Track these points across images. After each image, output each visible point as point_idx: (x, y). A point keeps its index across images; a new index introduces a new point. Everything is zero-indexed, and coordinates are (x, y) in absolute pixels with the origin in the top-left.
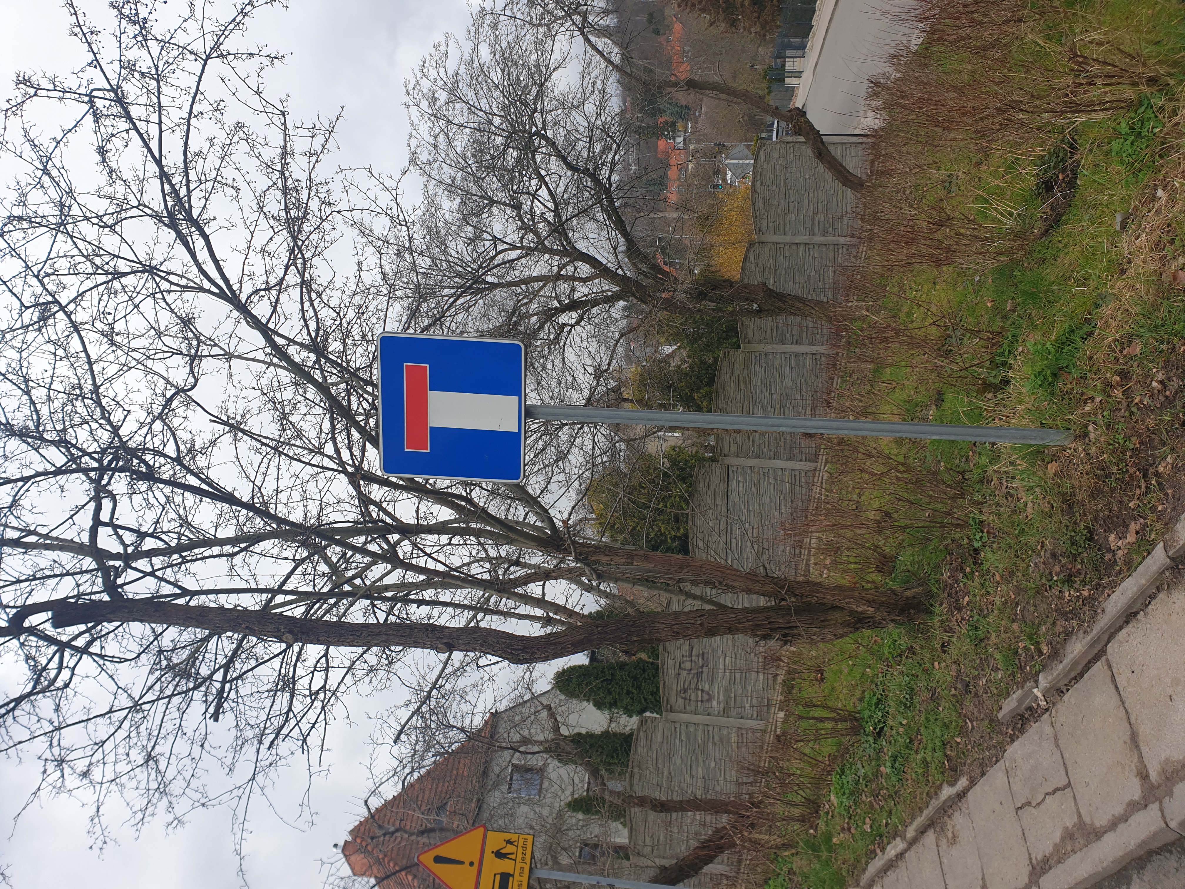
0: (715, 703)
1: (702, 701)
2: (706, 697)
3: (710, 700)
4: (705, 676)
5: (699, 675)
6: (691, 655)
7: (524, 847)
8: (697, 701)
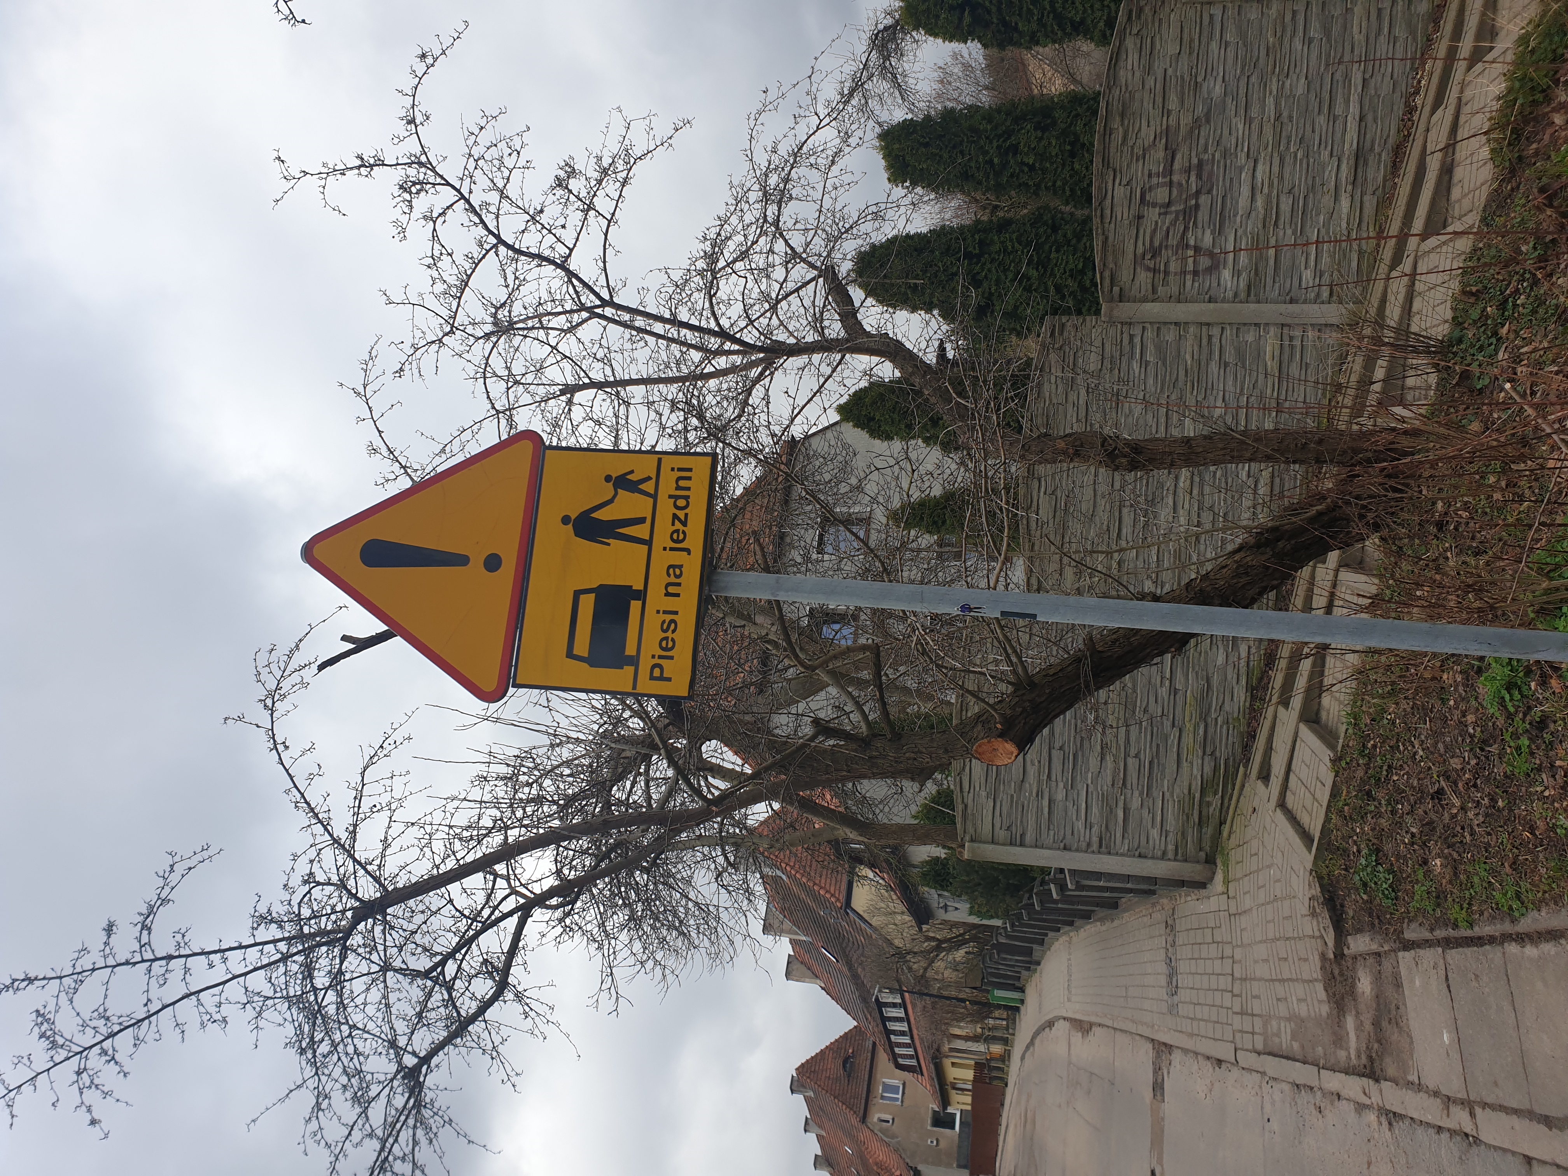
0: (1226, 274)
1: (1195, 273)
2: (1205, 262)
3: (1214, 268)
4: (1203, 215)
5: (1190, 213)
6: (1169, 171)
7: (681, 499)
8: (1184, 273)
